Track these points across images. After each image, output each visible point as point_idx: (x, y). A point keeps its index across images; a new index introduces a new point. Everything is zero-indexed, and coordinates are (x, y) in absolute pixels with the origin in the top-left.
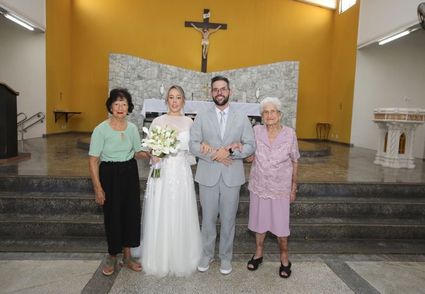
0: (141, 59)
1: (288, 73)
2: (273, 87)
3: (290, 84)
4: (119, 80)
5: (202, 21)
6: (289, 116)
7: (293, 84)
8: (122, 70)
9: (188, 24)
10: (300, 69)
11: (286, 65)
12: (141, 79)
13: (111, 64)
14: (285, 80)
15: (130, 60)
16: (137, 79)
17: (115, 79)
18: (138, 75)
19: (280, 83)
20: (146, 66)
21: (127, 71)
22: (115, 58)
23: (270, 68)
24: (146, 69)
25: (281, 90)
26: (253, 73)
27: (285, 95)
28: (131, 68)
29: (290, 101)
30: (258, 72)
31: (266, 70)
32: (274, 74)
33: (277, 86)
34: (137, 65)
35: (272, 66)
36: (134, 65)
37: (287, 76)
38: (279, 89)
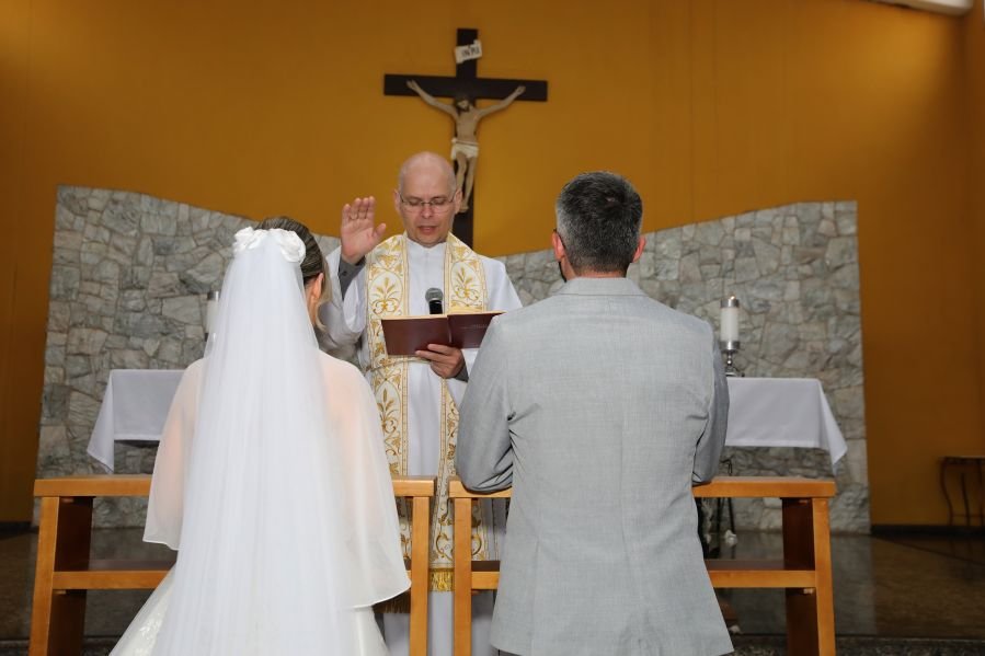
0: (196, 211)
1: (811, 252)
2: (751, 313)
3: (823, 296)
4: (98, 296)
5: (451, 73)
7: (839, 295)
8: (113, 255)
9: (396, 85)
10: (861, 233)
11: (798, 219)
12: (196, 293)
13: (63, 229)
14: (800, 280)
15: (148, 213)
16: (177, 292)
17: (79, 293)
18: (179, 276)
19: (780, 293)
20: (215, 237)
21: (132, 257)
22: (84, 207)
23: (733, 235)
24: (217, 251)
25: (788, 323)
26: (665, 257)
27: (809, 344)
28: (150, 248)
29: (831, 367)
30: (682, 250)
31: (716, 243)
32: (751, 256)
33: (770, 306)
34: (177, 235)
35: (742, 226)
36: (165, 236)
37: (809, 263)
38: (779, 318)
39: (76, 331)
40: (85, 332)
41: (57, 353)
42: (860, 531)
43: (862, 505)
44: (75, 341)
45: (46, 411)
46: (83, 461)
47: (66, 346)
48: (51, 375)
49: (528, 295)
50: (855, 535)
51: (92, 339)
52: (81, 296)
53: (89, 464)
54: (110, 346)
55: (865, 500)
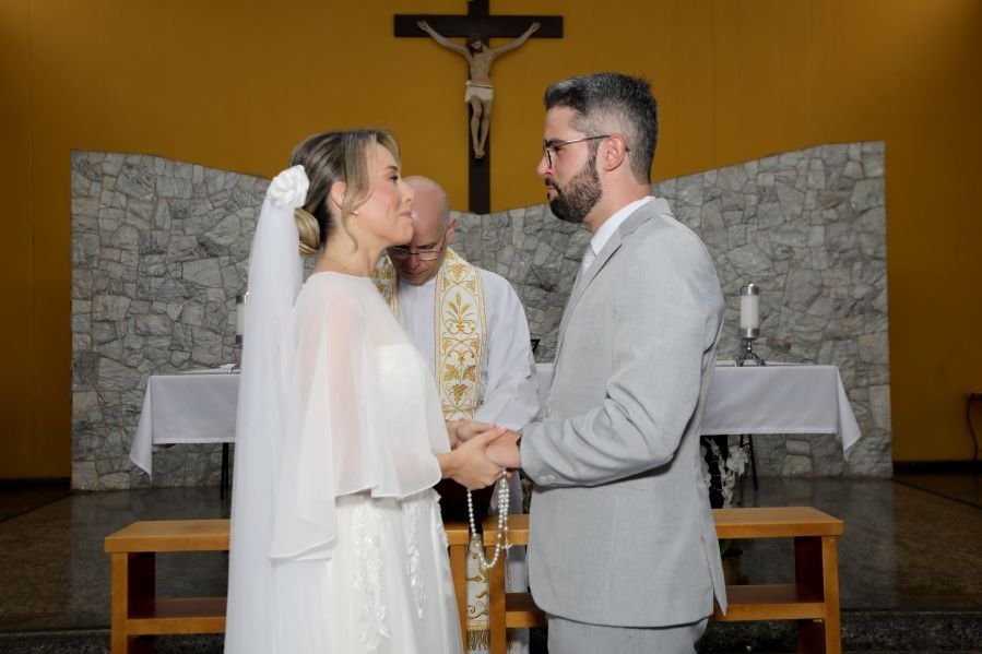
0: (211, 172)
1: (836, 197)
2: (774, 259)
3: (848, 241)
4: (119, 262)
6: (856, 379)
7: (864, 239)
8: (131, 220)
9: (406, 26)
10: (888, 176)
11: (824, 162)
12: (215, 256)
13: (80, 196)
14: (825, 225)
15: (163, 176)
16: (197, 256)
17: (100, 260)
18: (197, 239)
19: (804, 238)
20: (231, 197)
21: (150, 222)
22: (99, 172)
23: (756, 180)
24: (234, 212)
25: (812, 269)
26: (686, 204)
27: (833, 290)
28: (167, 212)
29: (856, 313)
30: (704, 196)
31: (738, 189)
32: (774, 201)
33: (793, 252)
34: (193, 198)
35: (765, 171)
36: (182, 199)
37: (834, 207)
38: (803, 265)
39: (100, 299)
40: (108, 299)
41: (83, 320)
42: (883, 475)
43: (884, 450)
44: (100, 308)
45: (76, 378)
46: (115, 425)
47: (91, 313)
48: (79, 343)
49: (548, 247)
50: (877, 479)
51: (115, 306)
52: (102, 263)
53: (121, 427)
54: (134, 311)
55: (887, 445)
